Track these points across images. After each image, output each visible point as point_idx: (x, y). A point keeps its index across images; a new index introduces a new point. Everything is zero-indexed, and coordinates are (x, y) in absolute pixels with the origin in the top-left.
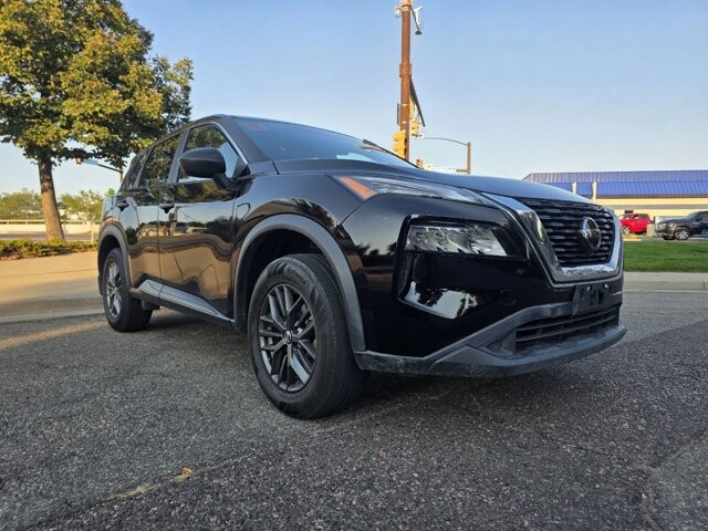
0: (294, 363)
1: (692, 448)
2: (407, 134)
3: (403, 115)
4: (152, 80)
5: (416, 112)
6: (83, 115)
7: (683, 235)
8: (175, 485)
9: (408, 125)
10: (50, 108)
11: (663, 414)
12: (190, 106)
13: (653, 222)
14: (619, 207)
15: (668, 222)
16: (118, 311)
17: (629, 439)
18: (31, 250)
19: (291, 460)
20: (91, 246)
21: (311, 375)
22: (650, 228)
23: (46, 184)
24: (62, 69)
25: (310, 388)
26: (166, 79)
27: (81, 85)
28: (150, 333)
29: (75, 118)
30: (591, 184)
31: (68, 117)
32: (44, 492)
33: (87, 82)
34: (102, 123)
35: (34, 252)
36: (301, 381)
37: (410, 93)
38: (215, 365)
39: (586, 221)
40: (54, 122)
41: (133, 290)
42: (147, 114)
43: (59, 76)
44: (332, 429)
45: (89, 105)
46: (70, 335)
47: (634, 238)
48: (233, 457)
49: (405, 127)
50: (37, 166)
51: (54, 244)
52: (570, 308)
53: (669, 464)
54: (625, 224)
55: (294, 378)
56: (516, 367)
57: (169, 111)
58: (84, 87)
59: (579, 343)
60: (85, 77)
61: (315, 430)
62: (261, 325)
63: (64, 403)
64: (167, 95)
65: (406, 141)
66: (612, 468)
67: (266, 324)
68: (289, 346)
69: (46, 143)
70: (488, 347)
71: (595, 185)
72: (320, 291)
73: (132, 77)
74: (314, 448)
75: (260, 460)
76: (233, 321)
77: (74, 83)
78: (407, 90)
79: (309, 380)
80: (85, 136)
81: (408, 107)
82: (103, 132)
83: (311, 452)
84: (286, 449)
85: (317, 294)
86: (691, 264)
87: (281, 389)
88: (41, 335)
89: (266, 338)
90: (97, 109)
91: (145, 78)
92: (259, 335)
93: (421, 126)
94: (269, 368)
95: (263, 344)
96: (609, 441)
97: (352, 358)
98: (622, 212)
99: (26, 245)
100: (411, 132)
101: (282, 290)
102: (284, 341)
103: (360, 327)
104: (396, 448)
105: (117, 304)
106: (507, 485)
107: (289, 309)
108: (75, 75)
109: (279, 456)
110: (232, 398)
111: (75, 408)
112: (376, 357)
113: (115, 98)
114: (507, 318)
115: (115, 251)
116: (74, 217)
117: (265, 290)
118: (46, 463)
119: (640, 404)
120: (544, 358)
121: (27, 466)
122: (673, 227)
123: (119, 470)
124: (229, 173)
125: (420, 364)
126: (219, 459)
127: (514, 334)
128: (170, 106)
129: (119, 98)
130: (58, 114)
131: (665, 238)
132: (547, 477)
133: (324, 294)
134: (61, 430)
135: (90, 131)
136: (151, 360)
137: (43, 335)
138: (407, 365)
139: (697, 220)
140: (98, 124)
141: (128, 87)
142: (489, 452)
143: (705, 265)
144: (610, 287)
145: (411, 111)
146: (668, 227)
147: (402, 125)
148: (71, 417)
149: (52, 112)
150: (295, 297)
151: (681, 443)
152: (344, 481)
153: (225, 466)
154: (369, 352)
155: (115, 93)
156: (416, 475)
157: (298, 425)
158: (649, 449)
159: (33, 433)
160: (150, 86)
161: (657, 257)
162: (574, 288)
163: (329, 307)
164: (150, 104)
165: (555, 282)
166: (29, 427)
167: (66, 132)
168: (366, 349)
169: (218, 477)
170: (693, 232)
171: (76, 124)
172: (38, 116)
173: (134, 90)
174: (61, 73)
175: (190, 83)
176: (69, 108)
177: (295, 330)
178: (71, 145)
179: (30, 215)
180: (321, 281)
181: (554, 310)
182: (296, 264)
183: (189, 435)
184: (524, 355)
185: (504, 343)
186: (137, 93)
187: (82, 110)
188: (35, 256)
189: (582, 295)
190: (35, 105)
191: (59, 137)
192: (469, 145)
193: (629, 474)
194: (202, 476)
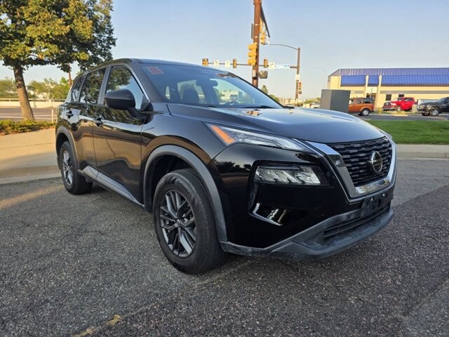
0: (183, 240)
1: (429, 300)
2: (258, 46)
3: (256, 32)
4: (85, 11)
5: (265, 28)
6: (39, 36)
7: (435, 113)
8: (109, 328)
9: (258, 39)
10: (18, 31)
11: (413, 271)
12: (112, 28)
13: (416, 103)
14: (395, 92)
15: (426, 104)
16: (71, 182)
17: (391, 292)
18: (13, 129)
19: (181, 309)
20: (52, 125)
21: (193, 250)
22: (414, 107)
23: (20, 82)
24: (24, 5)
25: (193, 257)
26: (94, 10)
27: (37, 16)
28: (93, 196)
29: (35, 38)
30: (378, 76)
31: (30, 38)
32: (30, 332)
33: (41, 14)
34: (52, 42)
35: (15, 130)
36: (186, 252)
37: (260, 15)
38: (133, 225)
39: (374, 154)
40: (21, 41)
41: (79, 170)
42: (83, 35)
43: (22, 9)
44: (206, 282)
45: (43, 30)
46: (41, 198)
47: (403, 114)
48: (145, 305)
49: (257, 40)
50: (13, 71)
51: (28, 124)
52: (359, 213)
53: (414, 313)
54: (398, 104)
55: (182, 249)
56: (323, 254)
57: (97, 32)
58: (40, 17)
59: (364, 231)
60: (39, 10)
61: (196, 282)
62: (161, 213)
63: (40, 257)
64: (95, 20)
65: (257, 50)
66: (379, 317)
67: (164, 213)
68: (179, 229)
69: (17, 57)
70: (305, 242)
71: (380, 77)
72: (199, 200)
73: (71, 9)
74: (195, 298)
75: (162, 307)
76: (143, 206)
77: (33, 14)
78: (259, 14)
79: (192, 253)
80: (43, 51)
81: (259, 26)
82: (54, 48)
83: (194, 302)
84: (178, 299)
85: (196, 202)
86: (438, 139)
87: (174, 254)
88: (24, 196)
89: (165, 221)
90: (49, 33)
91: (80, 10)
92: (160, 218)
93: (267, 37)
94: (167, 239)
95: (163, 225)
96: (378, 294)
97: (219, 245)
98: (397, 96)
99: (10, 125)
100: (261, 41)
101: (174, 193)
102: (176, 225)
103: (224, 227)
104: (245, 300)
105: (70, 177)
106: (314, 332)
107: (179, 206)
108: (33, 9)
109: (173, 305)
110: (144, 254)
111: (47, 262)
112: (234, 247)
113: (60, 25)
114: (318, 225)
115: (66, 143)
116: (40, 96)
117: (163, 192)
118: (31, 308)
119: (399, 262)
120: (341, 246)
121: (19, 310)
122: (429, 107)
123: (75, 315)
124: (138, 106)
125: (262, 252)
126: (137, 307)
127: (322, 233)
128: (99, 29)
129: (63, 24)
130: (24, 36)
131: (424, 114)
132: (339, 325)
133: (201, 202)
134: (38, 281)
135: (46, 47)
136: (93, 219)
137: (24, 198)
138: (253, 252)
139: (445, 103)
140: (51, 43)
141: (69, 16)
142: (304, 304)
143: (447, 140)
144: (386, 195)
145: (261, 27)
146: (426, 107)
147: (254, 39)
148: (44, 269)
149: (19, 34)
150: (182, 199)
151: (423, 296)
152: (213, 327)
153: (141, 313)
154: (229, 243)
155: (60, 21)
156: (258, 323)
157: (185, 278)
158: (402, 301)
159: (21, 283)
160: (84, 15)
161: (416, 133)
162: (363, 200)
163: (204, 211)
164: (84, 29)
165: (350, 198)
166: (19, 278)
167: (30, 49)
168: (228, 240)
169: (136, 322)
170: (442, 110)
171: (37, 42)
172: (10, 38)
173: (73, 19)
174: (23, 7)
175: (111, 13)
176: (31, 32)
177: (182, 219)
178: (34, 57)
179: (11, 95)
180: (199, 193)
181: (349, 216)
182: (183, 179)
183: (118, 286)
184: (329, 245)
185: (316, 239)
186: (75, 20)
187: (39, 34)
188: (16, 132)
189: (367, 204)
190: (8, 29)
191: (25, 53)
192: (299, 49)
193: (389, 322)
194: (126, 321)
